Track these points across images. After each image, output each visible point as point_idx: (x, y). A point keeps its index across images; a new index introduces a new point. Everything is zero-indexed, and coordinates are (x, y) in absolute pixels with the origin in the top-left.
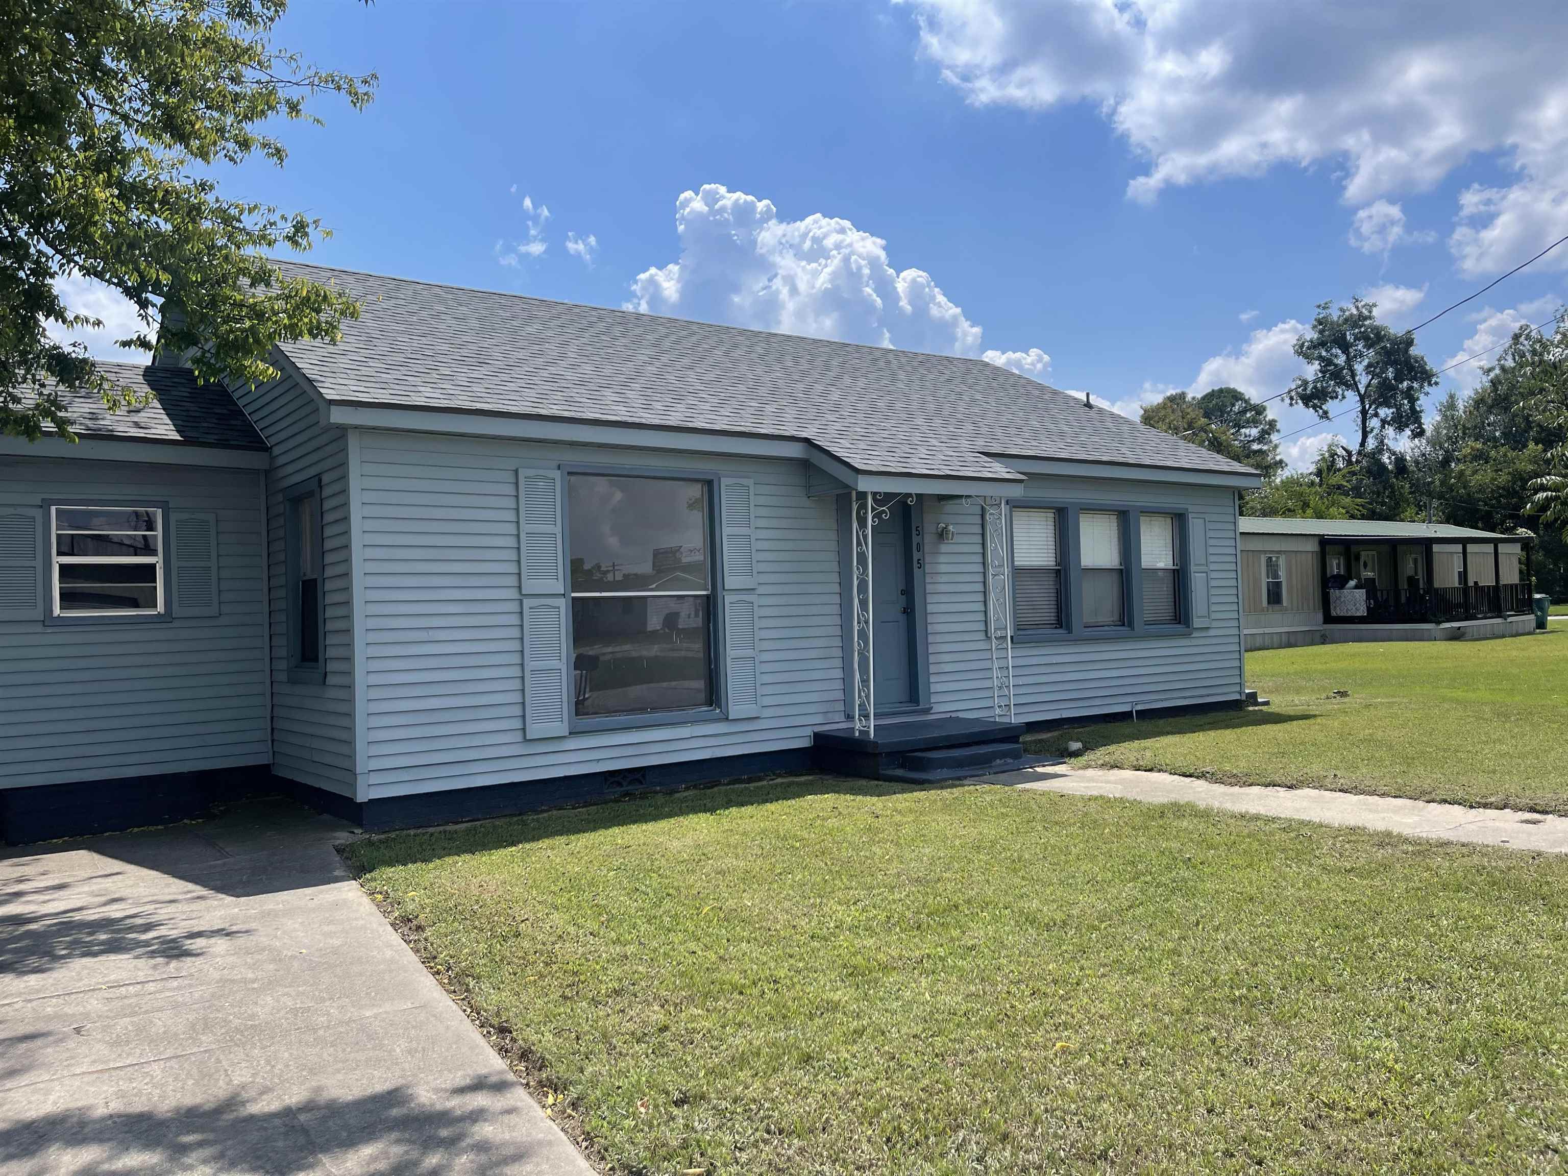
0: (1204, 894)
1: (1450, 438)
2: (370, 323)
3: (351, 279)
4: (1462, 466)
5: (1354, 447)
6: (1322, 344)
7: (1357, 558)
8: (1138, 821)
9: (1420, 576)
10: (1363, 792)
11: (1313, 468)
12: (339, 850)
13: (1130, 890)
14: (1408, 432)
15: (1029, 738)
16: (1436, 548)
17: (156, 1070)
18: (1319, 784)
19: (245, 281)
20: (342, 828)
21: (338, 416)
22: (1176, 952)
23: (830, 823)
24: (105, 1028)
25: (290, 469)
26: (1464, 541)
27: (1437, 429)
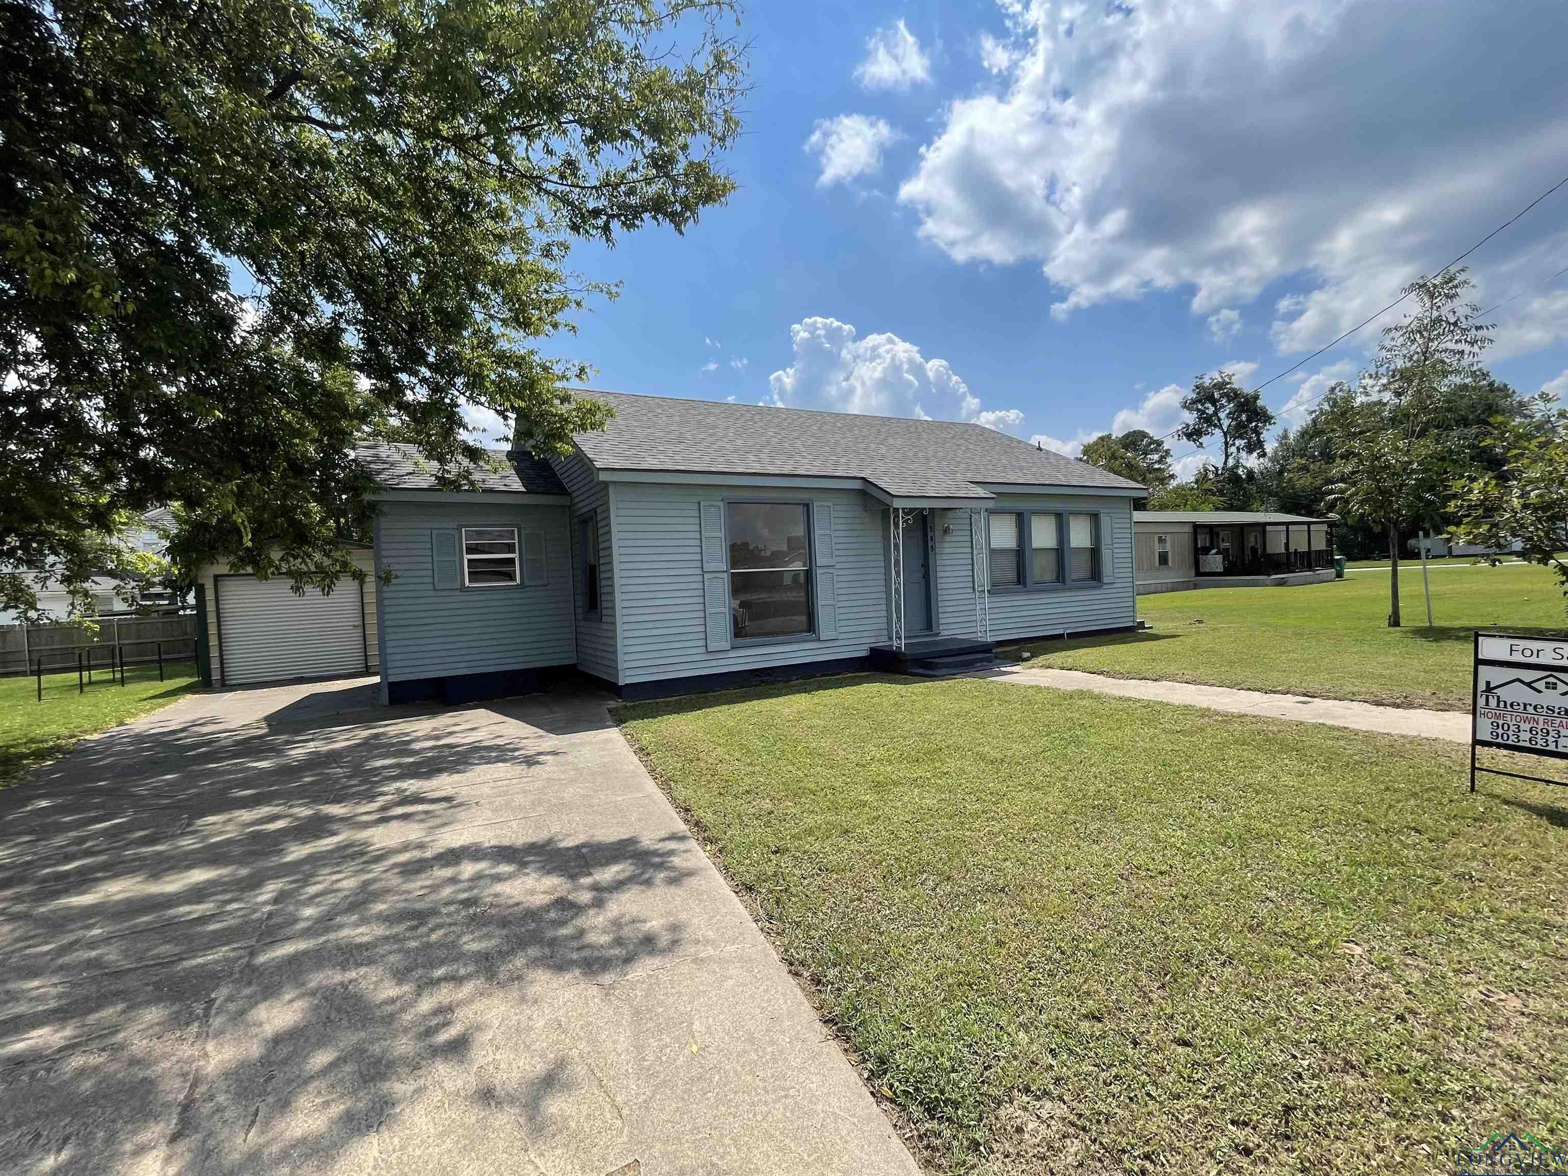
0: (1088, 744)
1: (1284, 457)
2: (621, 422)
3: (612, 397)
4: (1291, 475)
5: (1220, 465)
6: (1200, 401)
7: (1218, 536)
8: (1056, 701)
9: (1259, 546)
10: (1200, 684)
11: (1193, 479)
12: (610, 711)
13: (1044, 742)
14: (1255, 454)
15: (999, 650)
16: (1268, 528)
17: (514, 824)
18: (1172, 678)
19: (557, 402)
20: (614, 700)
21: (603, 477)
22: (1065, 779)
23: (874, 701)
24: (490, 803)
25: (580, 505)
26: (1287, 524)
27: (1276, 452)
